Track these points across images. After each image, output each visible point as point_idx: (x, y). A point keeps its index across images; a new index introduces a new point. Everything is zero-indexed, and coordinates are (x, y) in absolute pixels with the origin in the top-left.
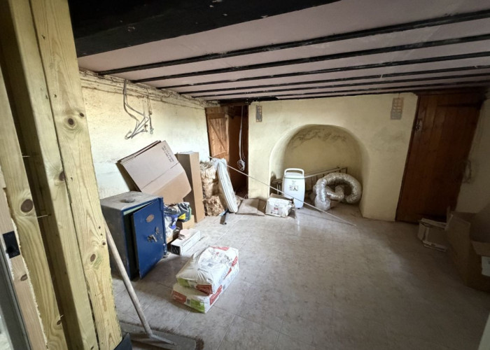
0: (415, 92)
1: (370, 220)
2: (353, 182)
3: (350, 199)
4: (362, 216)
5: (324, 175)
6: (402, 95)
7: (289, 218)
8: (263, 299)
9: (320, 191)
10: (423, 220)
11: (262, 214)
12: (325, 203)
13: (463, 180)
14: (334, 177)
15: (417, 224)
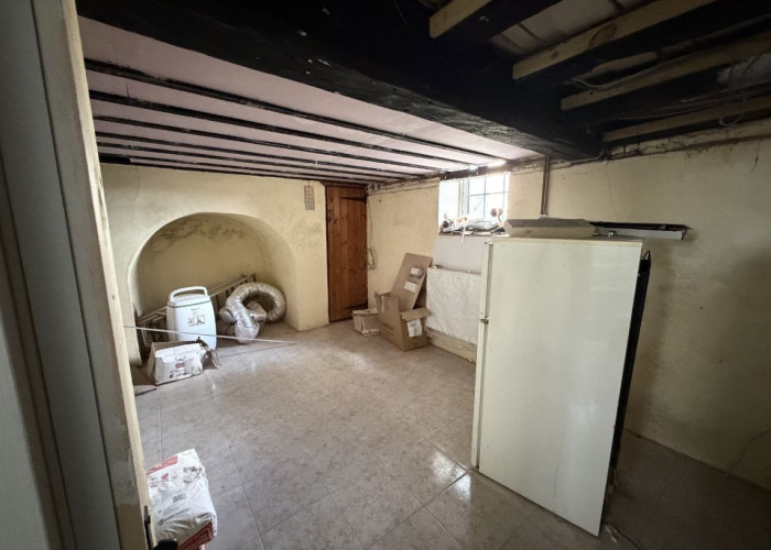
0: (322, 182)
1: (308, 331)
2: (272, 292)
3: (274, 315)
4: (298, 331)
5: (233, 289)
6: (311, 183)
7: (207, 371)
8: (276, 485)
9: (240, 313)
10: (355, 312)
11: (150, 387)
12: (251, 330)
13: (368, 267)
14: (247, 289)
15: (351, 318)
